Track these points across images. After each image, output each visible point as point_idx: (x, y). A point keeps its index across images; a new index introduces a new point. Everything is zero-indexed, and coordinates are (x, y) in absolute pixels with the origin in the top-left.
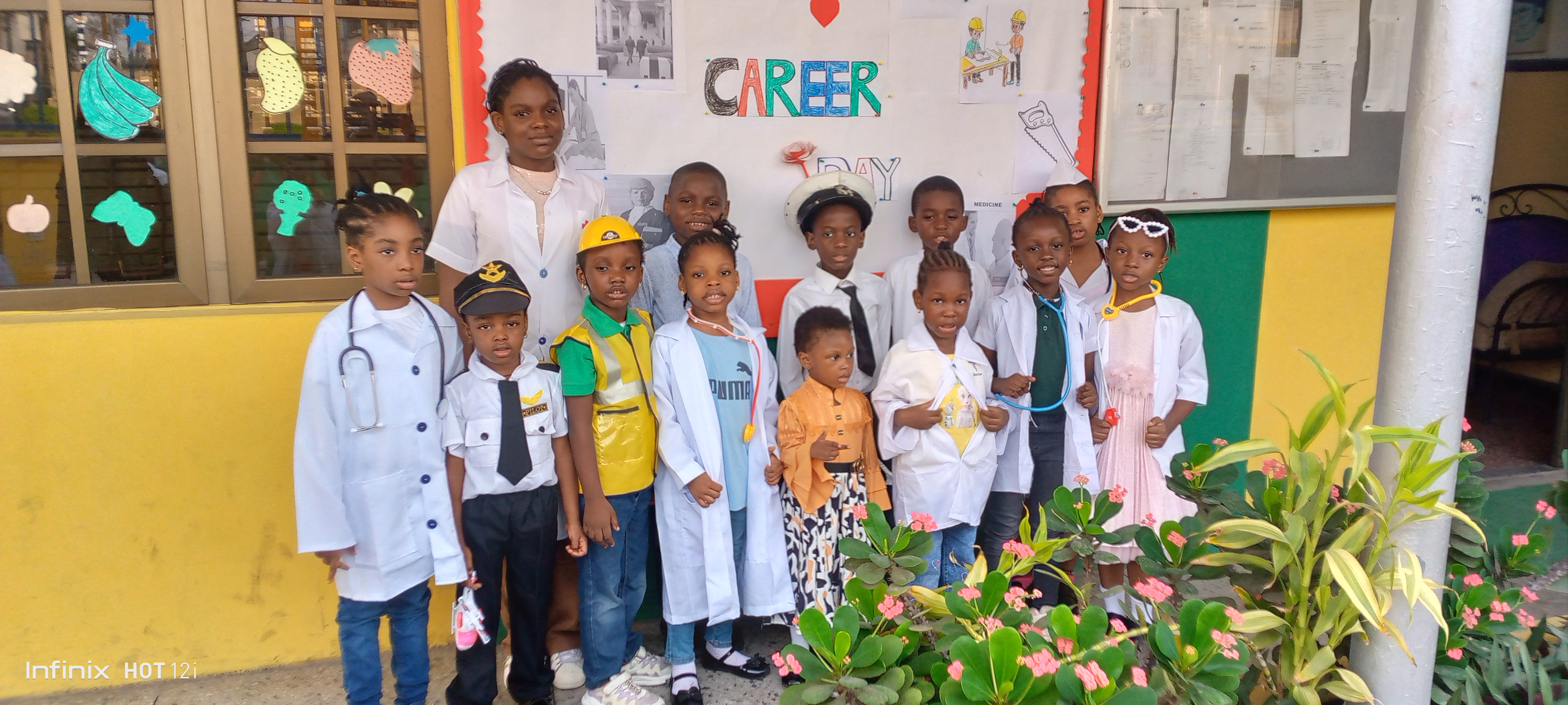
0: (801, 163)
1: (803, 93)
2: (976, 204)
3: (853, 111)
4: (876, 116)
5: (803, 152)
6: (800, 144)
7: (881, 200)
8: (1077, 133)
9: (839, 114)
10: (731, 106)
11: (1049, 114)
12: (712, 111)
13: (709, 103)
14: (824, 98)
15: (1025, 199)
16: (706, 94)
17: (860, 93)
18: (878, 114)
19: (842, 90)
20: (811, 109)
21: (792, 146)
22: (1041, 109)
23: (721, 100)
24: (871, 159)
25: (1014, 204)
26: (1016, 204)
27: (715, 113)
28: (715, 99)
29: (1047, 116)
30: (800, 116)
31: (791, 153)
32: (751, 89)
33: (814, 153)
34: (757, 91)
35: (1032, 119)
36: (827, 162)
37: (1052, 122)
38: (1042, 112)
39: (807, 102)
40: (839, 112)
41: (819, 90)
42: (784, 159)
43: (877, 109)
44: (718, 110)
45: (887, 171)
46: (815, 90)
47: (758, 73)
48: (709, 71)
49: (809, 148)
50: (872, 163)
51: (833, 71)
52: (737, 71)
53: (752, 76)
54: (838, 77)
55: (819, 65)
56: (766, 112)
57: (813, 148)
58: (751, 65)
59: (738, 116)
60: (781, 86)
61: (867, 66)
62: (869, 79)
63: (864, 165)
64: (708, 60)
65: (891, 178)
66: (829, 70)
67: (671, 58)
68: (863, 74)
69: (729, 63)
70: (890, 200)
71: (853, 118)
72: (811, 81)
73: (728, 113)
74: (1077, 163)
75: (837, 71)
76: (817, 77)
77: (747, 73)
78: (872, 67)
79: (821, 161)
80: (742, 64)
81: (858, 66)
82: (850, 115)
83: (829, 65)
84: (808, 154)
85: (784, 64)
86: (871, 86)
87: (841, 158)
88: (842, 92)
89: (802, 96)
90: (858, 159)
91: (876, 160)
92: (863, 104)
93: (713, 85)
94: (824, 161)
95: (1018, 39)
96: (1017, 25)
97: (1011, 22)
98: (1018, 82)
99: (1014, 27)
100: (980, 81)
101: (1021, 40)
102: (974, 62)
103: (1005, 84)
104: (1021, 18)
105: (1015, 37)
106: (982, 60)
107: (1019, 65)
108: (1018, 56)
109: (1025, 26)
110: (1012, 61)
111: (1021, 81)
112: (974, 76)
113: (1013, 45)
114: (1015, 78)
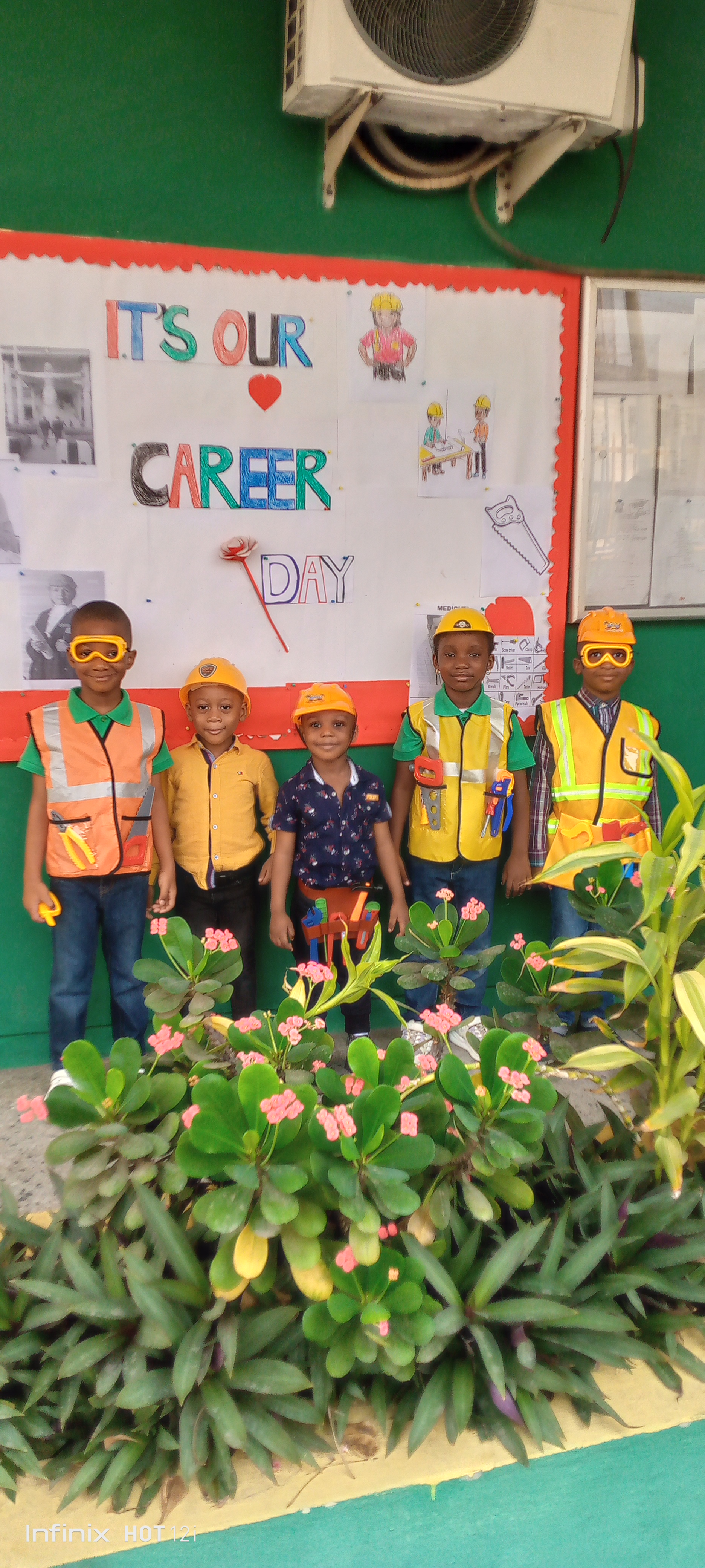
1: (242, 483)
2: (439, 608)
3: (300, 503)
4: (325, 509)
5: (242, 547)
6: (240, 540)
7: (333, 602)
8: (551, 532)
9: (284, 507)
10: (161, 496)
11: (518, 509)
12: (140, 501)
13: (136, 493)
14: (267, 488)
15: (494, 603)
16: (132, 482)
17: (307, 484)
18: (328, 508)
19: (286, 481)
20: (251, 501)
21: (230, 542)
22: (510, 504)
23: (149, 489)
24: (321, 557)
26: (485, 608)
27: (144, 504)
28: (144, 490)
29: (516, 513)
30: (240, 507)
31: (229, 548)
32: (184, 479)
33: (254, 548)
34: (191, 480)
35: (500, 514)
36: (271, 559)
37: (522, 519)
38: (511, 507)
39: (248, 493)
40: (284, 504)
41: (261, 480)
42: (222, 555)
43: (326, 501)
44: (146, 501)
45: (340, 571)
46: (257, 480)
47: (192, 460)
48: (135, 457)
49: (251, 544)
50: (322, 561)
51: (277, 459)
52: (166, 457)
53: (184, 463)
54: (282, 466)
55: (259, 453)
56: (201, 504)
57: (255, 543)
58: (184, 451)
59: (170, 507)
60: (218, 474)
61: (314, 455)
62: (316, 468)
63: (312, 563)
64: (133, 445)
65: (343, 578)
66: (272, 458)
67: (91, 442)
68: (310, 463)
69: (159, 449)
70: (343, 602)
71: (300, 512)
72: (251, 469)
73: (158, 503)
74: (551, 565)
75: (280, 460)
76: (259, 466)
77: (179, 459)
78: (320, 455)
79: (265, 559)
80: (173, 451)
81: (303, 455)
82: (296, 508)
83: (271, 453)
84: (249, 550)
85: (220, 450)
86: (319, 476)
87: (288, 556)
88: (287, 483)
89: (242, 487)
90: (307, 556)
91: (327, 557)
92: (310, 496)
93: (140, 471)
94: (268, 559)
95: (482, 427)
96: (481, 411)
97: (474, 408)
98: (484, 475)
99: (477, 413)
100: (442, 472)
101: (486, 428)
102: (434, 452)
103: (470, 476)
104: (485, 405)
105: (479, 425)
106: (443, 450)
107: (485, 455)
108: (483, 447)
109: (490, 413)
110: (477, 451)
111: (487, 473)
112: (434, 467)
113: (478, 433)
114: (480, 470)
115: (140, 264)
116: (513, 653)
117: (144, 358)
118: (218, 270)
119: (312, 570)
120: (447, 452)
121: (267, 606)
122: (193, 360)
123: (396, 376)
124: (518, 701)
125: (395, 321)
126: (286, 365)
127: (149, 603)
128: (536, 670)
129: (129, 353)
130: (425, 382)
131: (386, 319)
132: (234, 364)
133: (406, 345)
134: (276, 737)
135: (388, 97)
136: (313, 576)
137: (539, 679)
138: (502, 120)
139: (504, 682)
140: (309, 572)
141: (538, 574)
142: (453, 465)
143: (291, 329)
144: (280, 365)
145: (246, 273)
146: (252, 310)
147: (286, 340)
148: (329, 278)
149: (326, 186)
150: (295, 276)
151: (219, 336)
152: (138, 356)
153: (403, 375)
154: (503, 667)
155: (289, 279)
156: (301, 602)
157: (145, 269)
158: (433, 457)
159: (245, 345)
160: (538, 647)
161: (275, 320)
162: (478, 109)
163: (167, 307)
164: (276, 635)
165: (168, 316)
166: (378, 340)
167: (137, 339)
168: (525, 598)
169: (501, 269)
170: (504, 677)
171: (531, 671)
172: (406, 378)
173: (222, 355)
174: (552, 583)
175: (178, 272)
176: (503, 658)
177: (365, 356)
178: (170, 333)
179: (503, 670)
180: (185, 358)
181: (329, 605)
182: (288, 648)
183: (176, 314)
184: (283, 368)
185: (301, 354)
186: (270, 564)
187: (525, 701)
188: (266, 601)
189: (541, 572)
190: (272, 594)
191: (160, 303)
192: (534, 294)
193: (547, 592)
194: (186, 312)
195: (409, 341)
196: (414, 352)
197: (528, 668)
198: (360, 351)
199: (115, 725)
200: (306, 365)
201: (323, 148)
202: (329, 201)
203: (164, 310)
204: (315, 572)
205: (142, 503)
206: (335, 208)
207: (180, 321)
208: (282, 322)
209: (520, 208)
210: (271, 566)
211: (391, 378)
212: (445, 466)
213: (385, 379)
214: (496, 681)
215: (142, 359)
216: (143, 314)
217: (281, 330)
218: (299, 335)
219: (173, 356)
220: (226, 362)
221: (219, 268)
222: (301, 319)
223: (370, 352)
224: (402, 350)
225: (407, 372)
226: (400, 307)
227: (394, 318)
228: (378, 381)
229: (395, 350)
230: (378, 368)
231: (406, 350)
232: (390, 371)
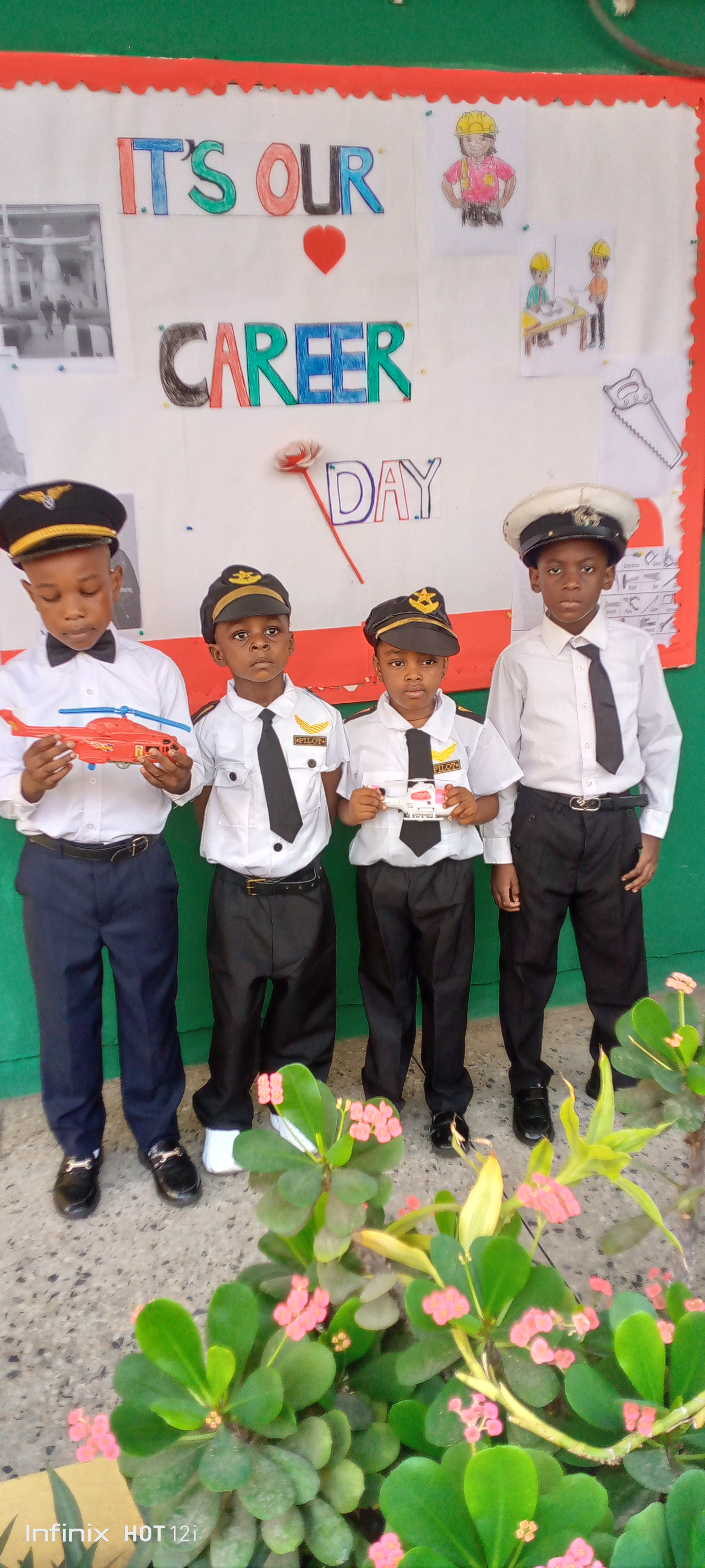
0: (303, 471)
1: (299, 371)
3: (372, 394)
4: (405, 400)
5: (303, 455)
6: (300, 445)
7: (416, 518)
8: (685, 413)
9: (353, 400)
10: (199, 393)
11: (645, 386)
12: (173, 401)
13: (168, 390)
14: (331, 376)
16: (162, 378)
17: (380, 368)
18: (408, 397)
19: (355, 364)
20: (312, 394)
21: (288, 448)
22: (635, 380)
23: (185, 385)
24: (401, 462)
27: (178, 405)
28: (177, 385)
29: (642, 391)
30: (298, 403)
31: (288, 457)
32: (226, 369)
33: (319, 455)
34: (236, 371)
35: (622, 395)
36: (339, 468)
37: (649, 399)
38: (637, 385)
39: (307, 383)
40: (353, 396)
41: (323, 366)
42: (277, 466)
43: (405, 389)
44: (180, 400)
45: (424, 478)
46: (318, 366)
47: (235, 344)
48: (164, 343)
49: (314, 449)
50: (402, 466)
51: (342, 338)
52: (203, 342)
53: (226, 348)
54: (349, 346)
55: (321, 330)
56: (250, 401)
57: (318, 449)
58: (225, 333)
59: (211, 407)
60: (270, 362)
61: (389, 329)
62: (392, 346)
63: (390, 470)
64: (161, 328)
65: (429, 487)
66: (336, 337)
67: (108, 326)
68: (384, 340)
69: (191, 332)
70: (429, 517)
71: (373, 405)
72: (310, 353)
73: (195, 403)
74: (685, 455)
75: (347, 338)
76: (319, 347)
77: (219, 343)
78: (396, 330)
79: (331, 467)
80: (211, 332)
81: (376, 329)
82: (368, 400)
83: (335, 329)
84: (312, 458)
85: (271, 329)
86: (396, 358)
87: (359, 462)
88: (355, 368)
89: (299, 375)
90: (383, 462)
91: (408, 462)
92: (385, 384)
93: (171, 363)
94: (336, 468)
95: (600, 282)
96: (598, 261)
97: (589, 258)
98: (602, 344)
99: (594, 265)
100: (550, 344)
101: (605, 282)
102: (539, 317)
103: (584, 347)
104: (604, 252)
105: (596, 279)
106: (550, 314)
107: (603, 318)
108: (600, 307)
109: (609, 263)
110: (593, 313)
111: (606, 342)
112: (540, 337)
113: (594, 290)
114: (598, 338)
116: (637, 568)
117: (169, 213)
118: (261, 91)
119: (390, 479)
120: (556, 317)
121: (336, 528)
122: (231, 212)
123: (490, 220)
125: (488, 148)
126: (351, 213)
127: (190, 532)
128: (665, 589)
129: (150, 208)
130: (527, 226)
131: (477, 146)
132: (284, 214)
133: (503, 178)
134: (351, 688)
136: (391, 487)
137: (668, 599)
140: (386, 482)
141: (668, 467)
142: (563, 333)
143: (355, 163)
144: (343, 213)
145: (296, 92)
146: (305, 142)
147: (349, 178)
150: (360, 94)
151: (264, 178)
152: (161, 209)
153: (499, 218)
154: (624, 587)
155: (351, 99)
156: (377, 519)
158: (538, 325)
159: (298, 187)
160: (668, 561)
161: (335, 152)
163: (196, 144)
164: (347, 563)
165: (200, 153)
166: (467, 174)
167: (158, 187)
168: (652, 499)
169: (620, 73)
170: (626, 599)
171: (659, 590)
172: (504, 223)
173: (269, 203)
174: (687, 479)
175: (208, 96)
176: (626, 576)
177: (450, 195)
178: (202, 178)
179: (624, 591)
180: (220, 209)
181: (413, 523)
182: (363, 579)
183: (207, 154)
184: (347, 217)
185: (370, 197)
186: (338, 475)
188: (334, 522)
189: (672, 465)
190: (341, 512)
191: (187, 138)
192: (662, 106)
193: (680, 490)
194: (219, 147)
195: (506, 173)
196: (513, 187)
197: (656, 587)
198: (444, 188)
200: (376, 211)
203: (193, 148)
204: (394, 481)
205: (175, 403)
207: (213, 161)
208: (344, 154)
210: (340, 476)
211: (484, 223)
212: (554, 336)
213: (476, 225)
214: (618, 605)
215: (167, 214)
216: (165, 153)
217: (343, 166)
218: (366, 172)
219: (207, 207)
220: (275, 212)
221: (261, 88)
222: (368, 150)
223: (457, 189)
224: (498, 185)
225: (505, 213)
226: (492, 129)
227: (486, 143)
228: (468, 227)
229: (488, 185)
230: (467, 210)
231: (502, 184)
232: (483, 213)
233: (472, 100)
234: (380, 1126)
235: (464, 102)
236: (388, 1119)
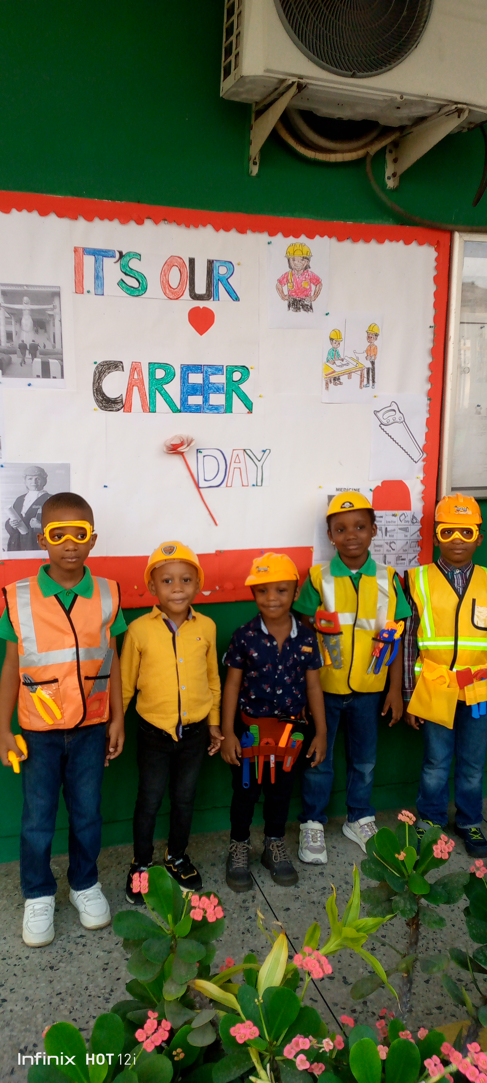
0: (182, 453)
1: (182, 392)
2: (337, 490)
3: (228, 408)
4: (248, 413)
5: (182, 444)
6: (180, 438)
7: (253, 485)
8: (424, 430)
9: (216, 411)
10: (117, 403)
11: (400, 412)
12: (101, 407)
13: (97, 400)
14: (202, 397)
15: (380, 485)
16: (94, 393)
17: (234, 393)
18: (250, 411)
19: (218, 390)
20: (190, 407)
21: (173, 439)
22: (394, 408)
23: (108, 398)
24: (244, 450)
25: (371, 490)
26: (373, 489)
27: (103, 409)
28: (103, 397)
29: (398, 414)
30: (180, 412)
31: (172, 444)
32: (135, 389)
33: (192, 445)
34: (141, 390)
35: (385, 416)
36: (205, 453)
37: (403, 420)
38: (395, 411)
39: (186, 400)
40: (215, 409)
41: (197, 390)
42: (165, 449)
43: (249, 407)
44: (105, 407)
45: (259, 461)
46: (194, 390)
47: (142, 374)
48: (97, 372)
49: (189, 441)
50: (245, 453)
51: (210, 374)
52: (122, 372)
53: (136, 377)
54: (214, 379)
55: (197, 368)
56: (149, 409)
57: (192, 441)
58: (135, 367)
59: (124, 412)
60: (163, 386)
61: (240, 370)
62: (241, 381)
63: (238, 455)
64: (95, 363)
65: (262, 467)
66: (206, 373)
67: (61, 360)
68: (237, 376)
69: (115, 365)
70: (261, 485)
71: (228, 415)
72: (190, 382)
73: (114, 409)
74: (425, 455)
75: (213, 374)
76: (196, 379)
77: (132, 375)
78: (245, 370)
79: (200, 452)
80: (127, 367)
81: (232, 369)
82: (225, 412)
83: (206, 368)
84: (188, 446)
85: (165, 366)
86: (244, 387)
87: (218, 450)
88: (218, 393)
89: (182, 396)
90: (233, 450)
91: (249, 451)
92: (237, 402)
93: (101, 384)
94: (203, 452)
95: (372, 348)
96: (372, 336)
97: (366, 333)
98: (373, 385)
99: (369, 337)
100: (341, 384)
101: (376, 348)
103: (362, 386)
104: (375, 331)
105: (370, 346)
106: (342, 366)
107: (374, 371)
108: (373, 363)
109: (379, 337)
110: (368, 367)
111: (376, 384)
112: (335, 379)
113: (369, 353)
114: (371, 382)
115: (102, 219)
116: (394, 524)
117: (105, 294)
118: (165, 224)
119: (237, 461)
120: (345, 368)
121: (201, 490)
122: (144, 295)
123: (305, 308)
124: (398, 562)
125: (305, 265)
126: (219, 300)
127: (105, 488)
128: (412, 538)
129: (92, 290)
130: (328, 313)
131: (299, 264)
132: (177, 299)
133: (314, 284)
134: (207, 593)
135: (310, 87)
136: (238, 465)
137: (414, 544)
138: (398, 108)
139: (387, 547)
140: (234, 462)
141: (414, 463)
142: (349, 377)
143: (223, 270)
144: (214, 300)
145: (188, 226)
146: (192, 256)
147: (219, 280)
148: (254, 231)
149: (253, 158)
150: (227, 229)
151: (165, 276)
152: (99, 292)
153: (311, 308)
154: (386, 535)
155: (222, 232)
156: (228, 485)
157: (106, 222)
159: (186, 284)
160: (414, 519)
161: (210, 263)
162: (381, 98)
163: (124, 253)
164: (207, 512)
165: (125, 259)
166: (291, 280)
167: (99, 278)
168: (403, 481)
169: (389, 224)
170: (387, 543)
171: (408, 538)
172: (313, 310)
173: (168, 292)
174: (426, 470)
175: (132, 224)
176: (386, 528)
177: (281, 292)
178: (126, 274)
179: (386, 538)
180: (137, 294)
181: (251, 489)
182: (218, 522)
183: (130, 260)
184: (216, 302)
185: (231, 291)
187: (403, 561)
188: (200, 486)
189: (416, 461)
190: (205, 480)
191: (118, 250)
192: (414, 245)
193: (421, 476)
194: (138, 256)
195: (316, 281)
196: (320, 290)
197: (406, 536)
198: (278, 289)
199: (79, 598)
200: (235, 299)
201: (251, 128)
202: (255, 170)
203: (121, 255)
204: (240, 462)
205: (101, 409)
206: (258, 175)
207: (134, 264)
208: (216, 265)
209: (405, 177)
210: (205, 457)
211: (302, 310)
212: (344, 379)
213: (296, 311)
214: (381, 546)
215: (103, 295)
216: (104, 258)
217: (215, 272)
218: (229, 276)
219: (129, 292)
220: (171, 297)
221: (166, 222)
222: (231, 263)
223: (285, 289)
224: (311, 288)
225: (314, 304)
226: (308, 254)
227: (305, 263)
228: (292, 312)
229: (304, 288)
230: (291, 302)
231: (313, 287)
232: (301, 304)
233: (297, 236)
234: (210, 911)
235: (291, 238)
236: (215, 907)
